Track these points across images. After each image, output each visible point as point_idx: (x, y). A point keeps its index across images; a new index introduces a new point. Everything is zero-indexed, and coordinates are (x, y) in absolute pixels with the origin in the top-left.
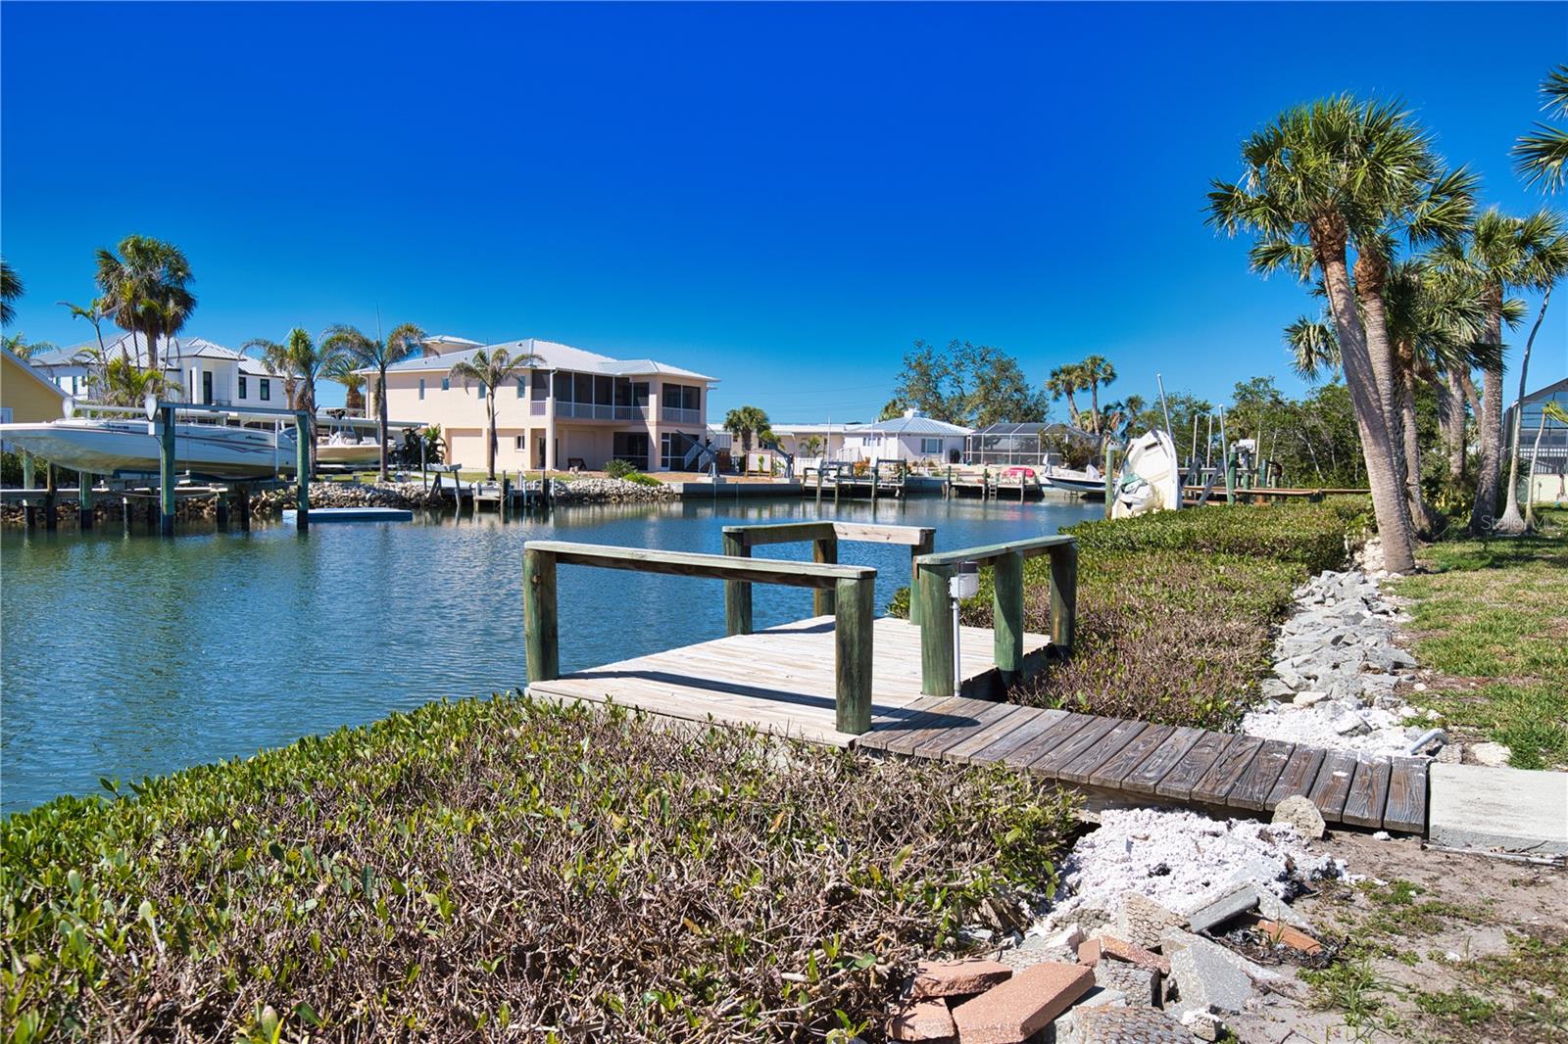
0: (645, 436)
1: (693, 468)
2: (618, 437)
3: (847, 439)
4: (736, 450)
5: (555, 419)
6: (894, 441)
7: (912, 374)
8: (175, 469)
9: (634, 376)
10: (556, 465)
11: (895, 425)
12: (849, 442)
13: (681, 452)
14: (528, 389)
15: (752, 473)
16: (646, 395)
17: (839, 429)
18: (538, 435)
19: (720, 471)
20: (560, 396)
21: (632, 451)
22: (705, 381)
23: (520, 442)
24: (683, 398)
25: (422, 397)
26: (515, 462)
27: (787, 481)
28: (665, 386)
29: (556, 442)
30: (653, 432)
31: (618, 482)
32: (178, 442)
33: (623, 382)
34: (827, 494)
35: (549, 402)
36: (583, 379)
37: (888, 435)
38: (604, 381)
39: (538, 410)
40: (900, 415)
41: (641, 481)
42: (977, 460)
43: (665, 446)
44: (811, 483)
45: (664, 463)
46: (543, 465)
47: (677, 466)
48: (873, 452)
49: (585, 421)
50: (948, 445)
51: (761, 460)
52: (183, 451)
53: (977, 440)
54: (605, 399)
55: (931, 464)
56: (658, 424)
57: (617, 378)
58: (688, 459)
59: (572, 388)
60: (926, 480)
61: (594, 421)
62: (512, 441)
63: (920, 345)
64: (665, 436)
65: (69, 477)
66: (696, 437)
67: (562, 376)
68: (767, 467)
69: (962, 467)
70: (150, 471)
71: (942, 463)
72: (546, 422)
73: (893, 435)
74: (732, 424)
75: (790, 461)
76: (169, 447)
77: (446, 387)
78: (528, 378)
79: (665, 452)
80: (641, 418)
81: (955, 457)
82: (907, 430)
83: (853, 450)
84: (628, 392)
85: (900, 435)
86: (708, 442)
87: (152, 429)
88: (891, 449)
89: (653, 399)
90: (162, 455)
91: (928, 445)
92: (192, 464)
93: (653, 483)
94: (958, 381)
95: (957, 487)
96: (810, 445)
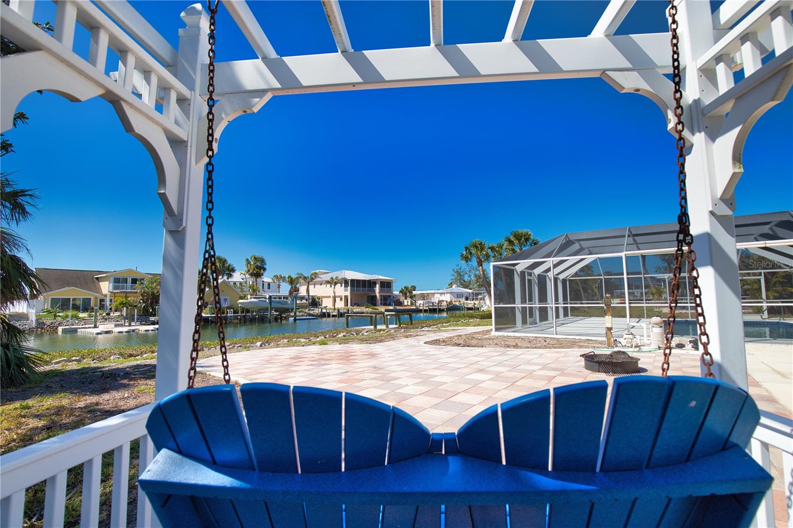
0: (376, 296)
1: (390, 305)
2: (368, 296)
3: (435, 295)
4: (402, 299)
5: (351, 293)
6: (449, 294)
7: (455, 274)
8: (271, 309)
9: (372, 280)
10: (351, 305)
11: (450, 290)
12: (436, 295)
13: (386, 301)
14: (343, 285)
15: (406, 306)
16: (376, 285)
17: (433, 292)
18: (346, 297)
19: (395, 305)
20: (352, 286)
21: (372, 301)
22: (392, 280)
23: (341, 299)
24: (386, 285)
25: (315, 287)
26: (340, 304)
27: (415, 308)
28: (381, 282)
29: (351, 299)
30: (378, 295)
31: (367, 309)
32: (272, 303)
33: (369, 281)
34: (426, 311)
35: (349, 288)
36: (358, 281)
37: (447, 293)
38: (364, 281)
39: (346, 290)
40: (452, 287)
41: (373, 309)
42: (473, 300)
43: (381, 299)
44: (421, 308)
45: (381, 304)
46: (347, 305)
47: (385, 304)
48: (442, 298)
49: (358, 293)
50: (465, 295)
51: (408, 302)
52: (274, 305)
53: (472, 293)
54: (364, 286)
55: (460, 301)
56: (379, 293)
57: (368, 281)
58: (388, 302)
59: (355, 284)
60: (458, 306)
61: (361, 292)
62: (339, 299)
63: (458, 266)
64: (381, 296)
65: (248, 311)
66: (390, 296)
67: (352, 281)
68: (409, 304)
69: (469, 302)
70: (266, 310)
71: (463, 300)
72: (348, 293)
73: (448, 293)
74: (401, 292)
75: (415, 302)
76: (271, 304)
77: (321, 285)
78: (343, 282)
79: (381, 301)
80: (374, 291)
81: (467, 299)
82: (453, 291)
83: (436, 299)
84: (371, 284)
85: (450, 293)
86: (394, 297)
87: (267, 301)
88: (447, 298)
89: (377, 286)
90: (269, 306)
91: (459, 295)
92: (275, 308)
93: (377, 309)
94: (470, 276)
95: (467, 308)
96: (423, 297)
